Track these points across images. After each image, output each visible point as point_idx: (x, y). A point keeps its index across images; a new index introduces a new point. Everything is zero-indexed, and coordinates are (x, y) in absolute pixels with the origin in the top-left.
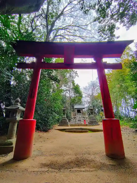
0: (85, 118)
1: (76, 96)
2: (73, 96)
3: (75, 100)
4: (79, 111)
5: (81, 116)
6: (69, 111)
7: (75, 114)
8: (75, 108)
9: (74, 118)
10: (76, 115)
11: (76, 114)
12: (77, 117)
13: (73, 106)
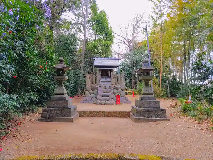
0: (120, 90)
1: (100, 40)
2: (93, 38)
3: (95, 47)
4: (105, 72)
5: (109, 84)
6: (81, 72)
7: (96, 79)
8: (95, 65)
9: (93, 89)
10: (98, 81)
11: (98, 79)
12: (99, 88)
13: (91, 62)
